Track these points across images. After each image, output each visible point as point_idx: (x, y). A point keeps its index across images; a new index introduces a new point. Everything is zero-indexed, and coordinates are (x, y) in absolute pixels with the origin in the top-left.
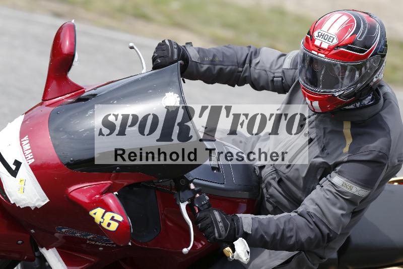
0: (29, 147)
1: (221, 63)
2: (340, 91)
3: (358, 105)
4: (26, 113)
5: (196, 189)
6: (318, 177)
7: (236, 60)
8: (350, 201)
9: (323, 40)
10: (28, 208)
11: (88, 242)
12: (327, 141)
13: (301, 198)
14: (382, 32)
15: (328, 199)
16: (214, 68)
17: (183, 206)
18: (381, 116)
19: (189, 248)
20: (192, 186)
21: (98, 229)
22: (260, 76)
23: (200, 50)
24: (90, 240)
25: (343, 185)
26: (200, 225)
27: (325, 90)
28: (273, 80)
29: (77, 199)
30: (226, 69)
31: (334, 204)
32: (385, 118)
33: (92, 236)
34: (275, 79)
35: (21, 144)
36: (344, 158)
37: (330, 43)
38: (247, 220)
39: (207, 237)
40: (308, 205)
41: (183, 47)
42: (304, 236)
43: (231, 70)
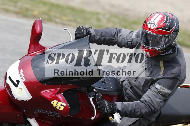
0: (23, 74)
1: (105, 36)
2: (159, 48)
3: (166, 53)
4: (21, 59)
5: (96, 91)
6: (149, 85)
7: (111, 34)
8: (163, 96)
9: (151, 25)
10: (23, 101)
11: (49, 115)
12: (153, 69)
13: (141, 94)
14: (177, 22)
15: (154, 95)
16: (102, 38)
17: (91, 99)
18: (176, 58)
19: (94, 117)
20: (95, 90)
21: (55, 109)
22: (122, 41)
23: (95, 30)
24: (49, 114)
25: (160, 89)
26: (98, 107)
27: (152, 47)
28: (127, 43)
29: (45, 96)
30: (107, 38)
31: (156, 97)
32: (178, 59)
33: (51, 113)
34: (128, 42)
35: (19, 73)
36: (161, 77)
37: (154, 27)
38: (119, 105)
39: (102, 112)
40: (145, 97)
41: (88, 29)
42: (144, 111)
43: (109, 39)
